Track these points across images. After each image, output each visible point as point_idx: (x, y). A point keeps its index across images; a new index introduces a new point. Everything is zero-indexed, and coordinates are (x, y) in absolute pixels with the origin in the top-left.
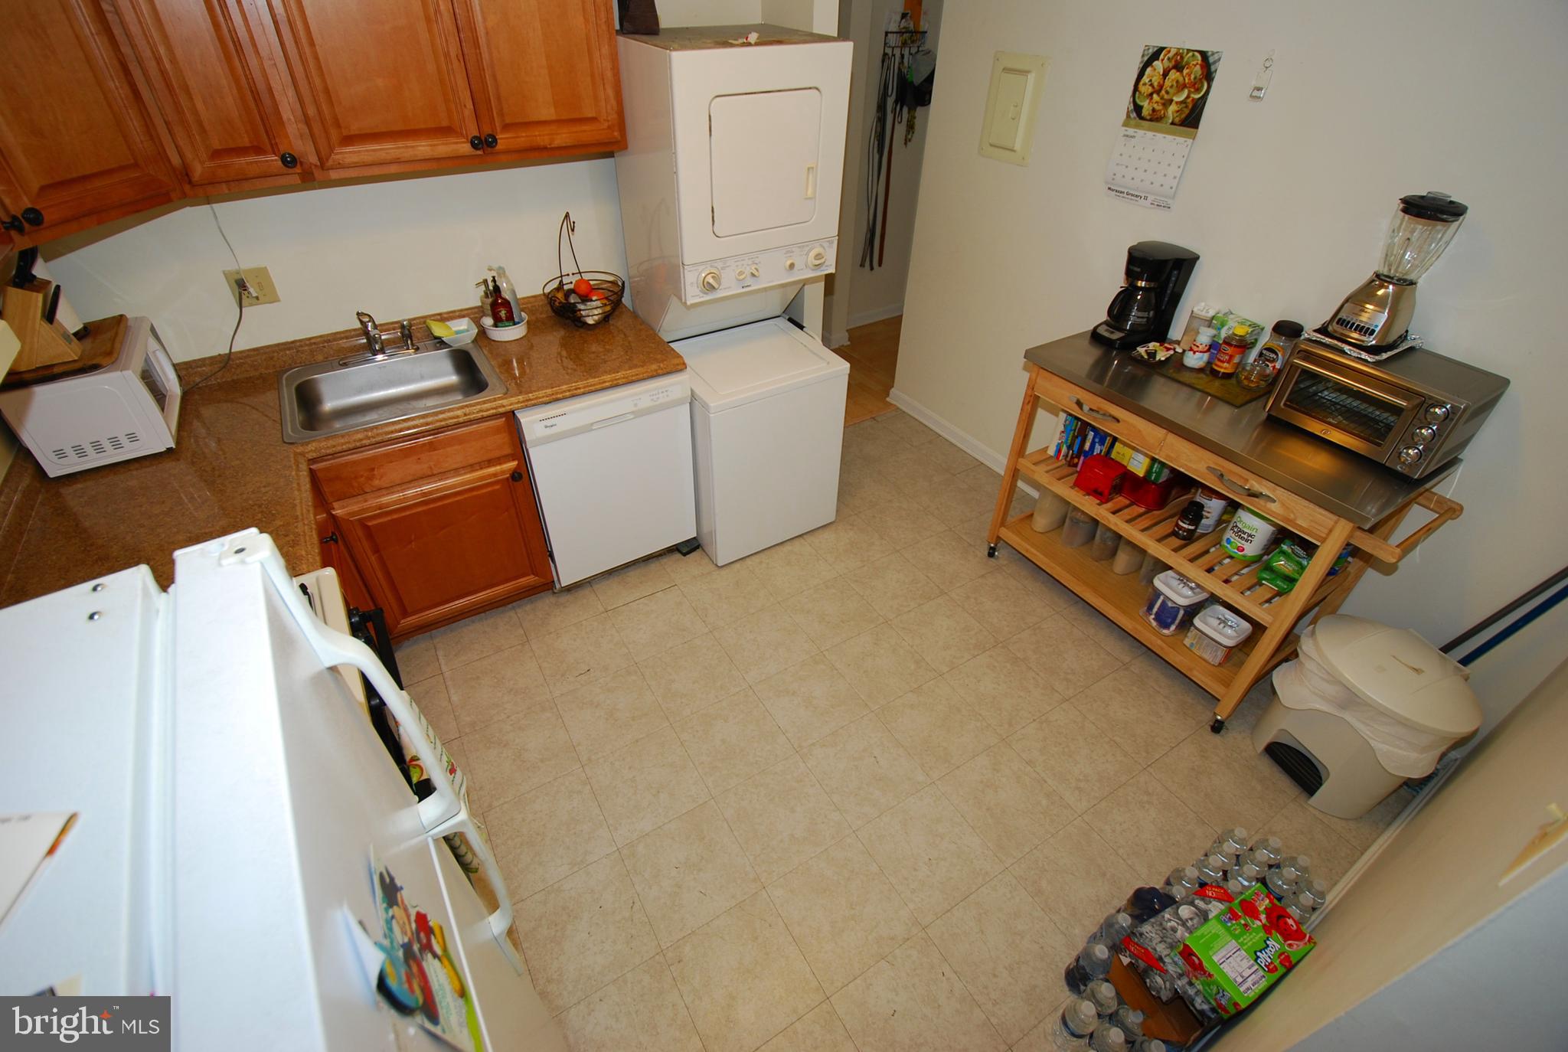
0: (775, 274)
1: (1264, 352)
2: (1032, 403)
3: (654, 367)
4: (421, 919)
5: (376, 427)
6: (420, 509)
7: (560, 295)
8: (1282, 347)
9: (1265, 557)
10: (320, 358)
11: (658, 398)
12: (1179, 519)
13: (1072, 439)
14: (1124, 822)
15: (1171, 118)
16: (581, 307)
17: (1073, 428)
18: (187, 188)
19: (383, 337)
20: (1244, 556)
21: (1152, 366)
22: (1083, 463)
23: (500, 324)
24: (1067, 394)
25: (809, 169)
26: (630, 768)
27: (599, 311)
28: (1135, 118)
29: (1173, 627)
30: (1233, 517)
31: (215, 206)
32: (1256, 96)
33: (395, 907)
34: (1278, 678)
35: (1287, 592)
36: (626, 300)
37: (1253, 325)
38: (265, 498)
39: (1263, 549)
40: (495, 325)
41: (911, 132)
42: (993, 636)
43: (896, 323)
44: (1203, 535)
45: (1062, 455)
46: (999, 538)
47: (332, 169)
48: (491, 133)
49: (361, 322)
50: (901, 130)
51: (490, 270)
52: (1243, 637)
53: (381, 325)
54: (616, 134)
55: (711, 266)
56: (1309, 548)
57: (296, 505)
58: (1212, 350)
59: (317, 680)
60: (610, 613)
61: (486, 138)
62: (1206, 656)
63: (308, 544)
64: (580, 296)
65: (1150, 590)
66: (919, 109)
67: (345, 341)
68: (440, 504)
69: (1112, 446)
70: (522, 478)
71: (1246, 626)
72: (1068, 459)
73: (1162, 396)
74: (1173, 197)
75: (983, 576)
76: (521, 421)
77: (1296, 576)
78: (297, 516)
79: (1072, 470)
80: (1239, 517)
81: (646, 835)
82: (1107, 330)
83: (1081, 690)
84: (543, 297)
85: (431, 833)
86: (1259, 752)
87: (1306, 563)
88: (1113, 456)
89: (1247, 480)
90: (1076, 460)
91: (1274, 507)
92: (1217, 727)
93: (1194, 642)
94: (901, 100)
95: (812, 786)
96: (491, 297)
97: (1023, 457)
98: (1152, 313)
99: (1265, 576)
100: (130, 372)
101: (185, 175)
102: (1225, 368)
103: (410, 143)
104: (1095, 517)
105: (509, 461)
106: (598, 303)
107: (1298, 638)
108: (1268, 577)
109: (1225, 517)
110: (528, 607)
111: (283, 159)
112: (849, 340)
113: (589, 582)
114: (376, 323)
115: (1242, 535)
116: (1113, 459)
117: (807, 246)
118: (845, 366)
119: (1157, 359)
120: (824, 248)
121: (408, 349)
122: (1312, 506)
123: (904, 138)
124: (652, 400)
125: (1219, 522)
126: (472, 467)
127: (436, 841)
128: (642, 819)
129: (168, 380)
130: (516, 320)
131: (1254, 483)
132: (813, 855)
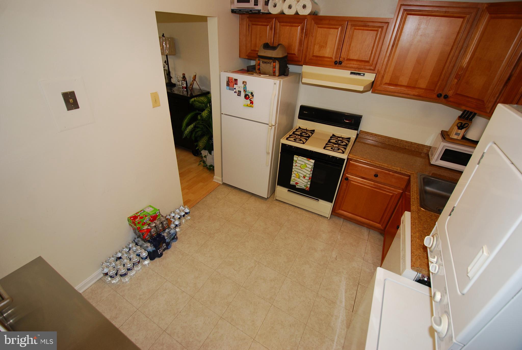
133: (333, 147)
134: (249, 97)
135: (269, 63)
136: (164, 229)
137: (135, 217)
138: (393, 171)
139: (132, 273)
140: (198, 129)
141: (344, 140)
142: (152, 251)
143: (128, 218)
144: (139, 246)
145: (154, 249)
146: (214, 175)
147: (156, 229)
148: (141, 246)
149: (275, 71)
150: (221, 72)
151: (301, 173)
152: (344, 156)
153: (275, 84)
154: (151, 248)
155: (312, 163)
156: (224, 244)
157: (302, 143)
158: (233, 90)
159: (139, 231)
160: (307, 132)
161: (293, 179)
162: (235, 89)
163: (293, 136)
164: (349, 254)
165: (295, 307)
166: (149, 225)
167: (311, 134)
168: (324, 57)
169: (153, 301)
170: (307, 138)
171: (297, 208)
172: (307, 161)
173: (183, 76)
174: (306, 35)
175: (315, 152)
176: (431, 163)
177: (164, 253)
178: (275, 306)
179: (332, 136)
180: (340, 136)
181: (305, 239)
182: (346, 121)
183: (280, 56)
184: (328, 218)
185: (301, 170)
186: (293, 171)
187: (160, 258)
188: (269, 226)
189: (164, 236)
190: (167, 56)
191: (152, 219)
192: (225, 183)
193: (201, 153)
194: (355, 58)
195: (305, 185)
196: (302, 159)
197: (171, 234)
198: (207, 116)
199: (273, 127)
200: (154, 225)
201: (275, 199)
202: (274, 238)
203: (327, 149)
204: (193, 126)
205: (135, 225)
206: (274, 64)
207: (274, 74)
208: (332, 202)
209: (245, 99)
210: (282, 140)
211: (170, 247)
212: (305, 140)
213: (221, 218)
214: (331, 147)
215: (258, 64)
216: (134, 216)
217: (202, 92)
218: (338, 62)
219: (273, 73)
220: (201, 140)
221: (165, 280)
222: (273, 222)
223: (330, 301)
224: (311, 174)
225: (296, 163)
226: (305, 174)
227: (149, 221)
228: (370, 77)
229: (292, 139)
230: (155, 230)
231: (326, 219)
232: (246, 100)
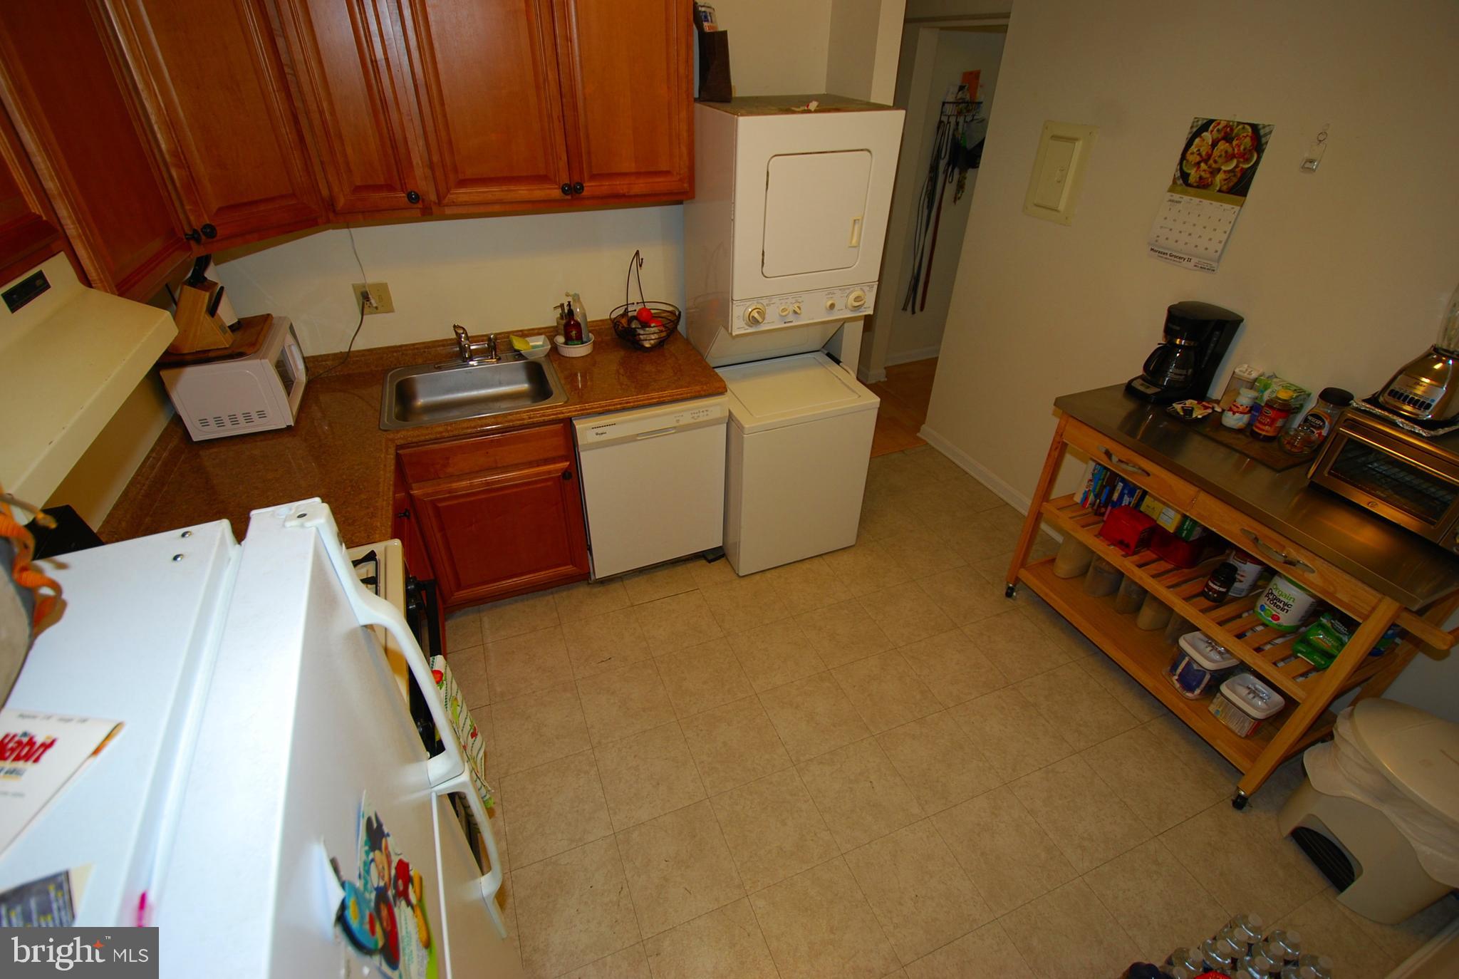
0: (815, 312)
1: (1310, 418)
2: (1059, 449)
3: (698, 388)
4: (403, 868)
5: (455, 423)
6: (483, 496)
7: (624, 321)
8: (1330, 415)
9: (1303, 629)
10: (420, 361)
11: (698, 416)
12: (1210, 579)
13: (1100, 489)
14: (1129, 890)
15: (1219, 186)
16: (641, 332)
17: (1102, 477)
18: (331, 215)
19: (472, 347)
20: (1279, 625)
21: (1188, 424)
22: (1111, 512)
23: (570, 343)
24: (1098, 444)
25: (855, 221)
26: (635, 756)
27: (656, 336)
28: (1181, 185)
29: (1197, 692)
30: (1268, 584)
31: (353, 230)
32: (1308, 168)
33: (377, 852)
34: (1309, 758)
35: (1324, 668)
36: (681, 327)
37: (1300, 391)
38: (357, 474)
39: (1300, 620)
40: (566, 343)
41: (961, 192)
42: (1004, 676)
43: (932, 364)
44: (1234, 599)
45: (1089, 502)
46: (1017, 580)
47: (447, 206)
48: (580, 181)
49: (457, 333)
50: (950, 189)
51: (567, 295)
52: (1274, 710)
53: (472, 337)
54: (686, 185)
55: (758, 303)
56: (1351, 626)
57: (380, 483)
58: (1253, 412)
59: (352, 635)
60: (635, 608)
61: (574, 186)
62: (1233, 726)
63: (384, 516)
64: (641, 322)
65: (1175, 649)
66: (970, 172)
67: (442, 348)
68: (501, 493)
69: (1142, 498)
70: (572, 477)
71: (1278, 698)
72: (1095, 507)
73: (1197, 454)
74: (1219, 260)
75: (998, 615)
76: (577, 427)
77: (1334, 651)
78: (379, 492)
79: (1096, 518)
80: (1276, 584)
81: (642, 823)
82: (1142, 385)
83: (1094, 744)
84: (609, 321)
85: (436, 788)
86: (1285, 836)
87: (1347, 641)
88: (1143, 508)
89: (1283, 547)
90: (1103, 510)
91: (1312, 577)
92: (1239, 803)
93: (1220, 710)
94: (953, 162)
95: (805, 801)
96: (566, 318)
97: (1048, 501)
98: (1190, 371)
99: (1300, 648)
100: (267, 360)
101: (330, 205)
102: (1267, 431)
103: (512, 188)
104: (1119, 568)
105: (562, 462)
106: (655, 330)
107: (1334, 719)
108: (1304, 651)
109: (1260, 583)
110: (564, 594)
111: (409, 196)
112: (886, 377)
113: (620, 577)
114: (469, 335)
115: (1278, 603)
116: (1141, 512)
117: (849, 289)
118: (875, 400)
119: (1194, 416)
120: (864, 292)
121: (492, 358)
122: (1353, 580)
123: (954, 196)
124: (693, 418)
125: (1254, 586)
126: (530, 464)
127: (440, 797)
128: (640, 808)
129: (297, 369)
130: (585, 340)
131: (1292, 550)
132: (798, 872)
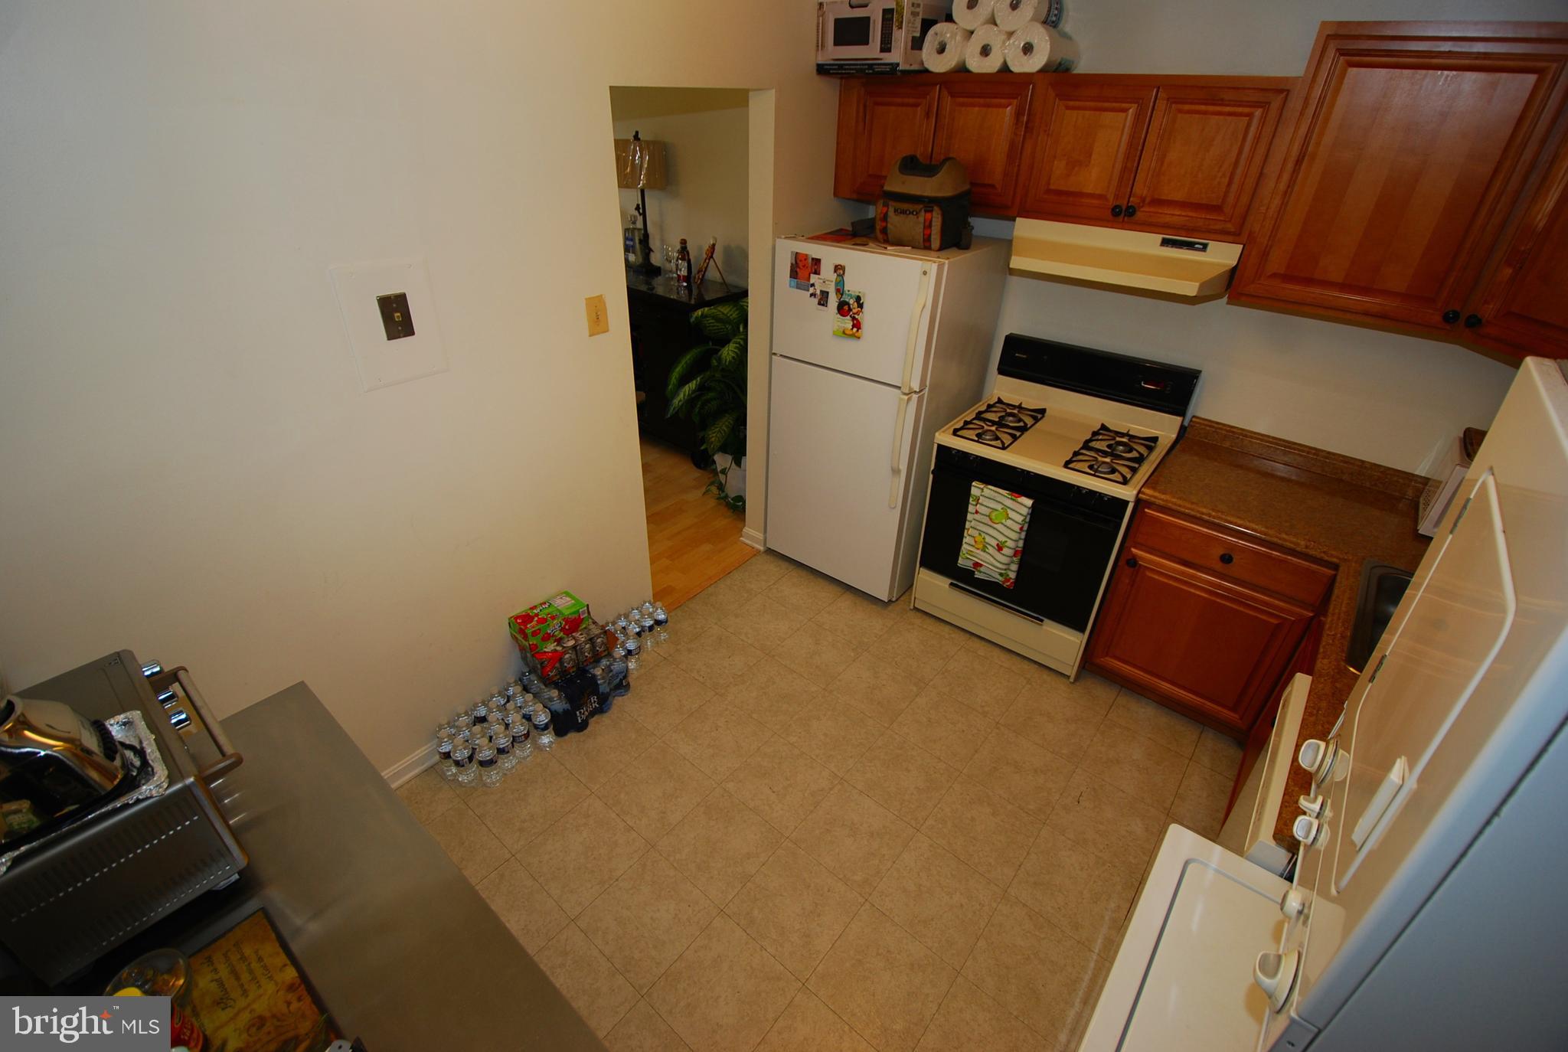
133: (1094, 463)
134: (850, 310)
135: (915, 213)
136: (596, 659)
137: (527, 618)
138: (1282, 546)
139: (507, 763)
140: (711, 395)
141: (1135, 442)
142: (561, 710)
143: (509, 619)
144: (531, 695)
145: (567, 706)
146: (744, 526)
147: (577, 654)
148: (535, 695)
149: (930, 235)
150: (778, 240)
151: (990, 535)
152: (1127, 493)
153: (925, 273)
154: (560, 705)
155: (1025, 506)
156: (752, 718)
157: (1001, 446)
158: (808, 291)
159: (533, 656)
160: (1020, 415)
161: (964, 552)
162: (813, 285)
163: (973, 423)
164: (1124, 792)
165: (932, 919)
166: (559, 641)
167: (1033, 422)
168: (1081, 195)
169: (554, 839)
170: (1018, 434)
171: (976, 639)
172: (1011, 501)
173: (682, 248)
174: (1028, 128)
175: (1036, 474)
176: (1420, 532)
177: (592, 721)
178: (874, 906)
179: (1100, 429)
180: (1125, 432)
181: (989, 730)
182: (1146, 386)
183: (947, 192)
184: (1069, 677)
185: (991, 526)
186: (967, 527)
187: (581, 733)
188: (885, 682)
189: (594, 676)
190: (642, 192)
191: (567, 627)
192: (772, 548)
193: (714, 462)
194: (1178, 196)
195: (1003, 572)
196: (996, 494)
197: (614, 672)
198: (733, 357)
199: (915, 397)
200: (571, 643)
201: (912, 607)
202: (897, 718)
203: (1076, 468)
204: (696, 384)
205: (525, 637)
206: (929, 215)
207: (927, 244)
208: (1082, 630)
209: (839, 316)
210: (940, 434)
211: (609, 708)
212: (1009, 437)
213: (751, 645)
214: (1089, 464)
215: (882, 215)
216: (524, 614)
217: (728, 292)
218: (1124, 208)
219: (924, 241)
220: (714, 424)
221: (588, 792)
222: (898, 671)
223: (1041, 919)
224: (1020, 539)
225: (976, 505)
226: (1002, 539)
227: (561, 630)
228: (1223, 255)
229: (972, 434)
230: (574, 656)
231: (1065, 680)
232: (841, 317)
